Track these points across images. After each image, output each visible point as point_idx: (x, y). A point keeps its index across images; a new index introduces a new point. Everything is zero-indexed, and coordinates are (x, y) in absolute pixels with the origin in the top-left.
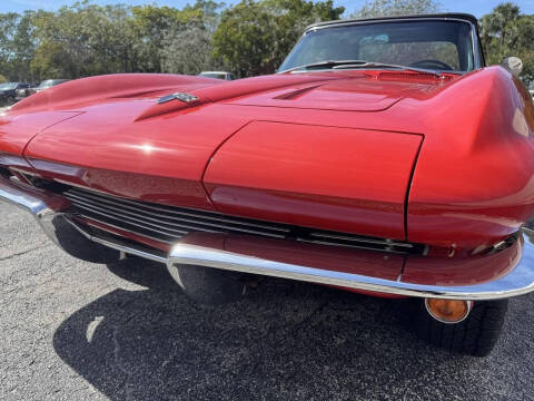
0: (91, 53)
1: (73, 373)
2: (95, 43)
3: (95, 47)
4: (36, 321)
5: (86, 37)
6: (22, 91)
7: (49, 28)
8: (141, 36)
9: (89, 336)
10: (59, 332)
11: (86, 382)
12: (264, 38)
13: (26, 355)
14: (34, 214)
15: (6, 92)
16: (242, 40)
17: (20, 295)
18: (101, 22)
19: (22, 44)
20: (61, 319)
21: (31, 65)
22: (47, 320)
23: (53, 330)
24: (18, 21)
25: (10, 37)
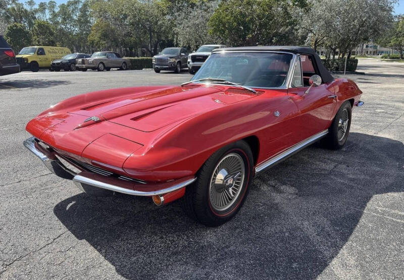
0: (129, 29)
1: (57, 219)
2: (131, 21)
3: (132, 24)
4: (50, 201)
5: (126, 16)
6: (80, 60)
7: (101, 11)
8: (164, 15)
9: (67, 209)
10: (57, 206)
11: (60, 222)
12: (247, 19)
13: (43, 212)
14: (43, 161)
15: (70, 61)
16: (231, 21)
17: (47, 191)
18: (136, 5)
19: (82, 23)
20: (59, 201)
21: (88, 39)
22: (53, 201)
23: (55, 205)
24: (80, 6)
25: (75, 18)
